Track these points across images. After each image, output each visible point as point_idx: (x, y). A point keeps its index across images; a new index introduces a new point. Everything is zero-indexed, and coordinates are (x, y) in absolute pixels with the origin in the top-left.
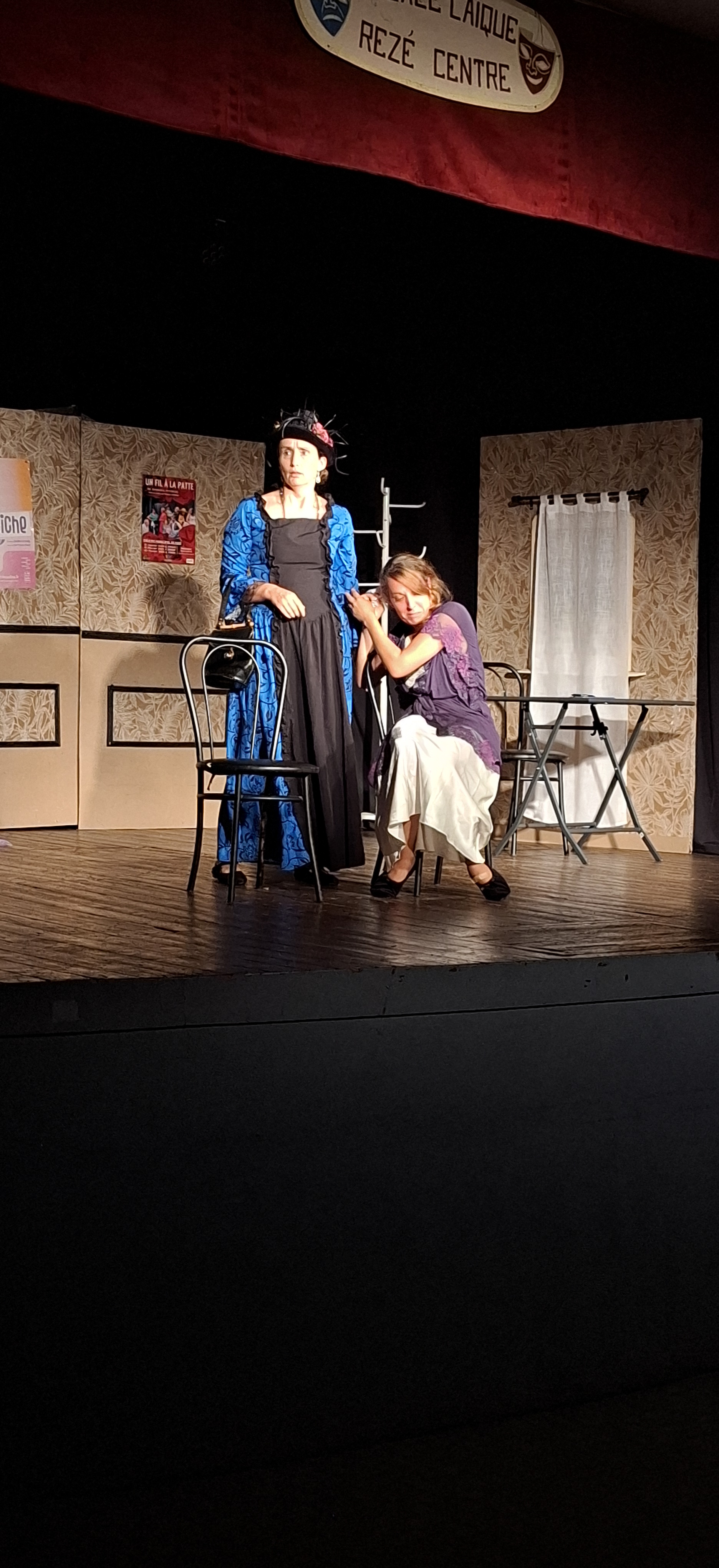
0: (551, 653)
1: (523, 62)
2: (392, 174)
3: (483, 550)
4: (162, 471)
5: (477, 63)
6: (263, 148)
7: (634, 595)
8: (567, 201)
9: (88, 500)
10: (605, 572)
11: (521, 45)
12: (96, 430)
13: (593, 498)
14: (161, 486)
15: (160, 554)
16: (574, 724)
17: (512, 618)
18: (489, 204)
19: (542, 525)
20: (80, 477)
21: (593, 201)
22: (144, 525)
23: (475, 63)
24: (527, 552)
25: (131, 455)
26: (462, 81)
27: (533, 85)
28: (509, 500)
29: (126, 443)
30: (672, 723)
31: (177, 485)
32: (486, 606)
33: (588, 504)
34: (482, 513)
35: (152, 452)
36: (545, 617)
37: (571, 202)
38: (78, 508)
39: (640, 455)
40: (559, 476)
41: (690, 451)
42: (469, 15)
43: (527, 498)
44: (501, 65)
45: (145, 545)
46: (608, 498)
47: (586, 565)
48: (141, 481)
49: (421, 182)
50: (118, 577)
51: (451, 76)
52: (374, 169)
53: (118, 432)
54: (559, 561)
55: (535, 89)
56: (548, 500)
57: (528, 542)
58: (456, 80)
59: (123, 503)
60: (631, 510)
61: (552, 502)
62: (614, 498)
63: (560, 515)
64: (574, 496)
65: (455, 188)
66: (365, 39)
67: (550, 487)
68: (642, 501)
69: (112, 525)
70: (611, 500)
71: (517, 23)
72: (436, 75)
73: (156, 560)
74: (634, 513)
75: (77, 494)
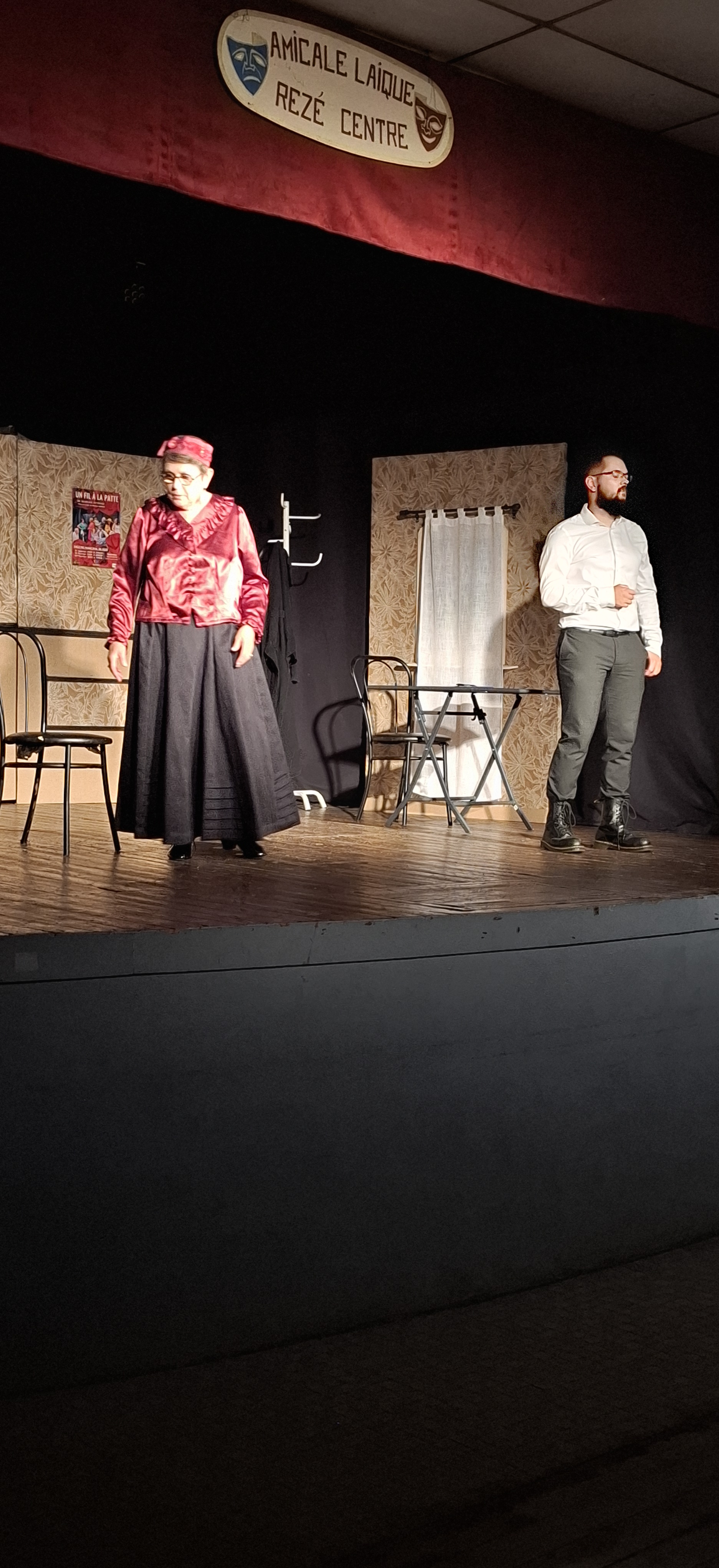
0: (435, 648)
1: (419, 123)
2: (304, 219)
3: (375, 558)
4: (90, 485)
5: (379, 123)
6: (190, 194)
7: (508, 598)
8: (457, 247)
9: (24, 510)
10: (482, 578)
11: (417, 107)
12: (31, 449)
13: (472, 512)
14: (89, 498)
15: (89, 559)
16: (455, 711)
17: (401, 617)
18: (389, 248)
19: (427, 535)
20: (17, 490)
21: (478, 248)
22: (74, 533)
23: (377, 123)
24: (414, 560)
25: (62, 470)
26: (366, 139)
27: (427, 143)
28: (397, 514)
29: (58, 460)
30: (541, 710)
31: (103, 498)
32: (377, 608)
33: (467, 518)
34: (374, 525)
35: (81, 468)
36: (430, 616)
37: (460, 248)
38: (15, 517)
39: (512, 474)
40: (441, 493)
41: (555, 471)
42: (371, 80)
43: (413, 512)
44: (400, 125)
45: (76, 550)
46: (485, 511)
47: (466, 571)
48: (71, 495)
49: (329, 227)
50: (52, 580)
51: (356, 134)
52: (287, 214)
53: (51, 450)
54: (442, 567)
55: (429, 147)
56: (432, 514)
57: (414, 551)
58: (360, 137)
59: (55, 513)
60: (505, 523)
61: (436, 516)
62: (490, 511)
63: (443, 527)
64: (456, 510)
65: (358, 233)
66: (281, 98)
67: (433, 503)
68: (514, 515)
69: (45, 532)
70: (487, 514)
71: (413, 88)
72: (343, 132)
73: (86, 564)
74: (507, 525)
75: (15, 505)
